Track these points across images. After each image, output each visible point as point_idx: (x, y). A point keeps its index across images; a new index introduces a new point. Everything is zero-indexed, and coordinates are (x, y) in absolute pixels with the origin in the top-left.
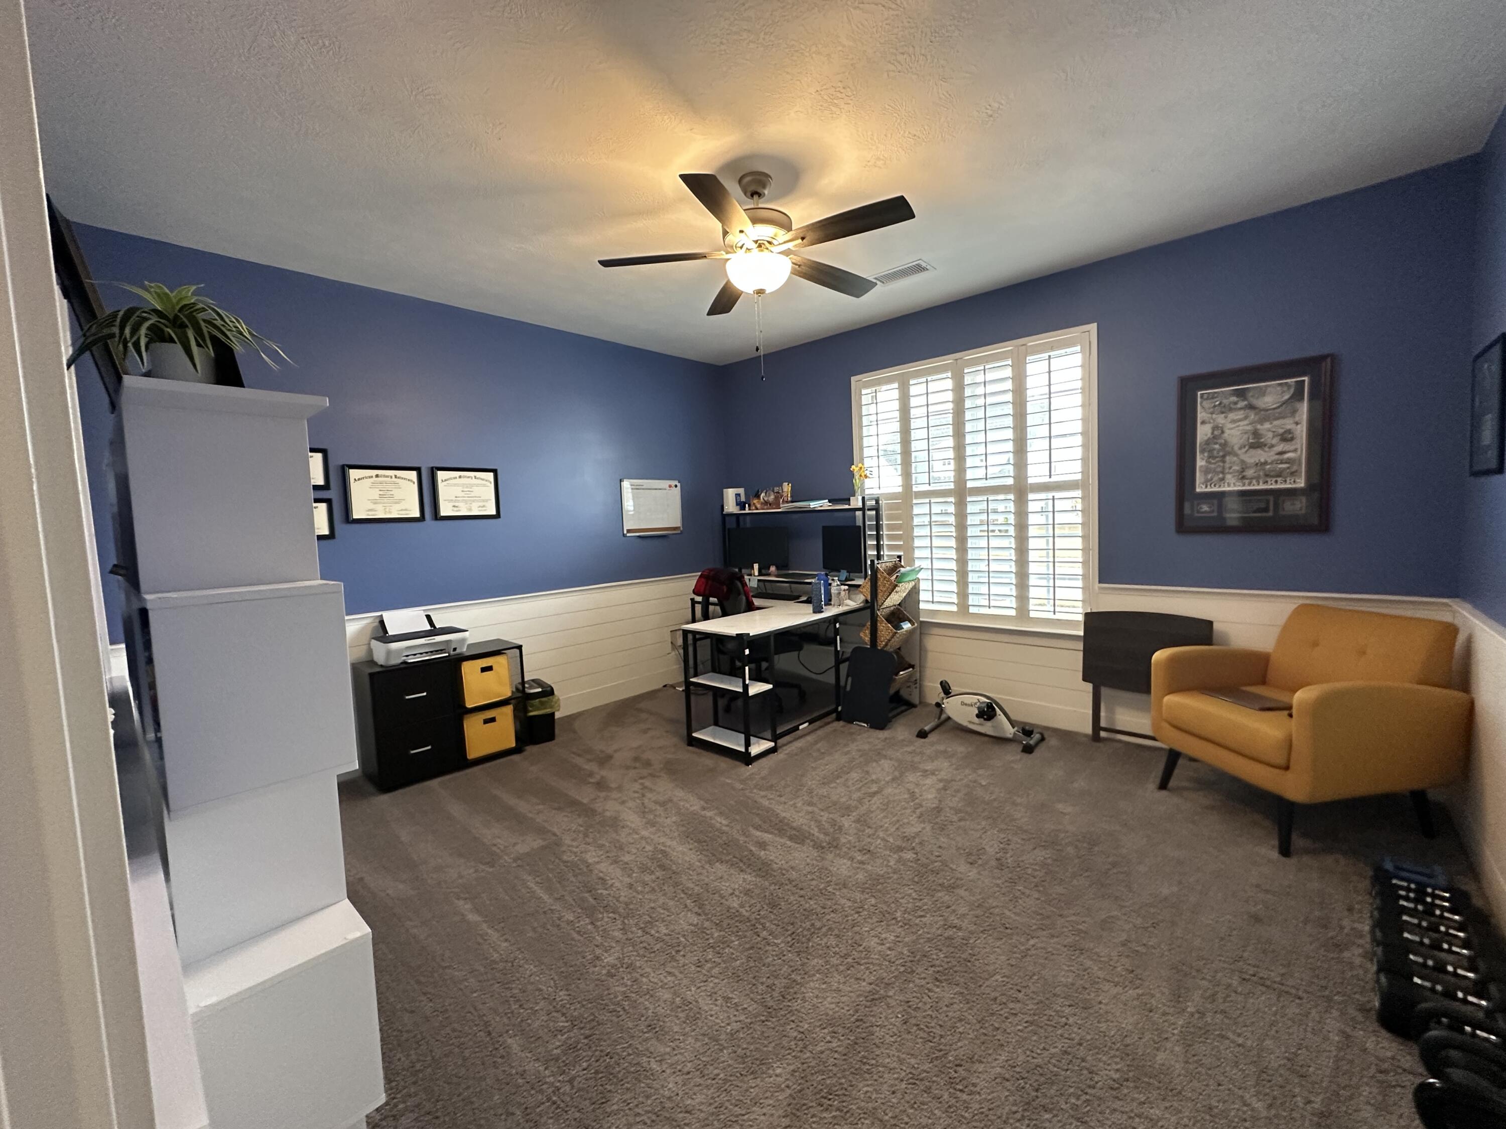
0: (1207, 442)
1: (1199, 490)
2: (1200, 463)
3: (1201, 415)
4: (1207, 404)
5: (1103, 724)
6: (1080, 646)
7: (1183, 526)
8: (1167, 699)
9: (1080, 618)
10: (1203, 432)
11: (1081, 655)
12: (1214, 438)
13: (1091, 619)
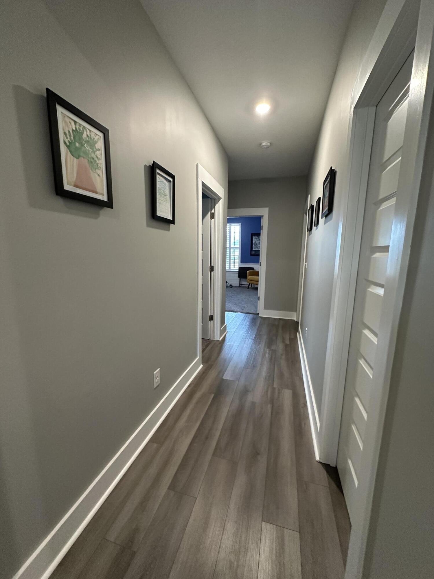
0: (254, 243)
1: (253, 249)
2: (253, 246)
3: (254, 239)
4: (254, 238)
5: (241, 284)
6: (238, 273)
7: (251, 255)
8: (249, 277)
9: (238, 268)
10: (254, 242)
11: (238, 274)
12: (255, 242)
13: (240, 268)
